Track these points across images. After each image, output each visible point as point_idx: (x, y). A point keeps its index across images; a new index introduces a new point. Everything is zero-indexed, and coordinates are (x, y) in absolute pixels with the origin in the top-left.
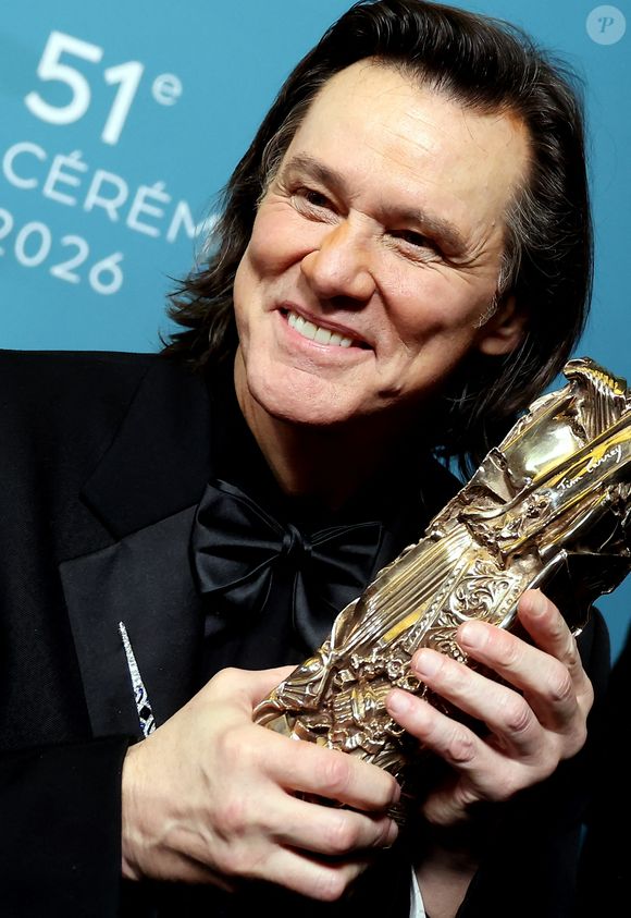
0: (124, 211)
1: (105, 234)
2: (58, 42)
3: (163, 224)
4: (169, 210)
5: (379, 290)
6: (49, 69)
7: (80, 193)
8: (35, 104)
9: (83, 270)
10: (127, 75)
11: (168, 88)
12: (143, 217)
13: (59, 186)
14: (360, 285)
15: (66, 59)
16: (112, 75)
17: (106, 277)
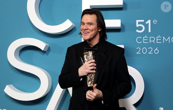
0: (155, 41)
1: (154, 45)
2: (137, 21)
3: (162, 41)
4: (162, 38)
5: (88, 28)
6: (138, 25)
8: (137, 31)
9: (153, 52)
10: (149, 22)
11: (155, 21)
12: (158, 41)
13: (145, 41)
15: (139, 23)
16: (147, 23)
17: (156, 51)
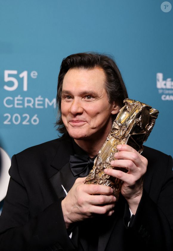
0: (34, 105)
1: (32, 111)
2: (7, 72)
3: (43, 105)
4: (44, 101)
5: (84, 110)
6: (7, 79)
7: (23, 104)
8: (6, 88)
9: (29, 121)
10: (24, 74)
11: (34, 74)
12: (39, 105)
13: (18, 104)
14: (80, 110)
15: (10, 75)
16: (21, 76)
17: (35, 121)
